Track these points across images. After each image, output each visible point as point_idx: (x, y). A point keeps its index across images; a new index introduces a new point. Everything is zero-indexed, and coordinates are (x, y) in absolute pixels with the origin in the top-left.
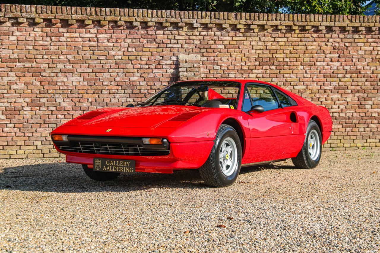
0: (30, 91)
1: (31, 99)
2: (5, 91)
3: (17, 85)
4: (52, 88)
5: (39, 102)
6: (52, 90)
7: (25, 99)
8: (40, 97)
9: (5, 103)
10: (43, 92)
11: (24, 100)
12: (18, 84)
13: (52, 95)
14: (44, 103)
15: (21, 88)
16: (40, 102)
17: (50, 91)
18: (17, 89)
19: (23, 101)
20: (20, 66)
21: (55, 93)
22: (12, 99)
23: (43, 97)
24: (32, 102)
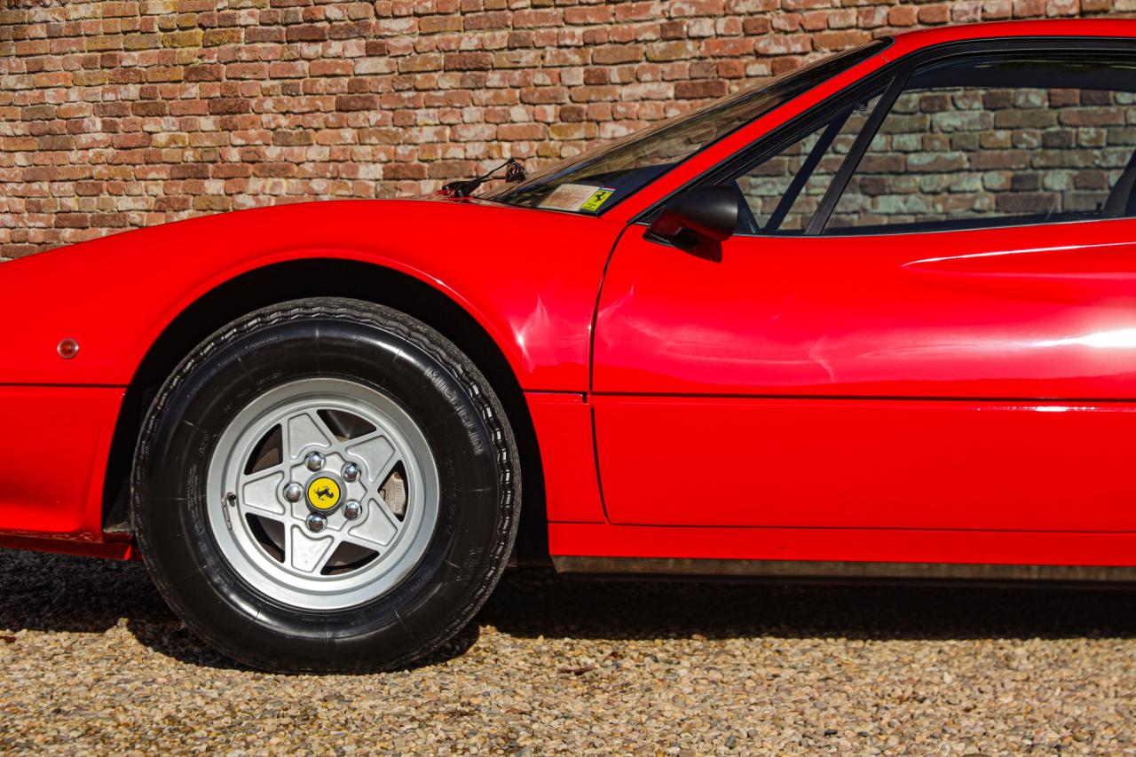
0: (1002, 135)
1: (1010, 174)
2: (912, 141)
3: (958, 109)
4: (1095, 120)
5: (1041, 192)
6: (1092, 130)
7: (987, 176)
8: (1042, 163)
9: (912, 198)
10: (1056, 142)
11: (982, 180)
12: (960, 104)
13: (1096, 152)
14: (1062, 192)
15: (971, 123)
16: (1045, 189)
17: (1087, 134)
18: (956, 129)
19: (978, 185)
20: (966, 13)
21: (1109, 145)
22: (937, 177)
23: (1057, 162)
24: (1012, 190)
